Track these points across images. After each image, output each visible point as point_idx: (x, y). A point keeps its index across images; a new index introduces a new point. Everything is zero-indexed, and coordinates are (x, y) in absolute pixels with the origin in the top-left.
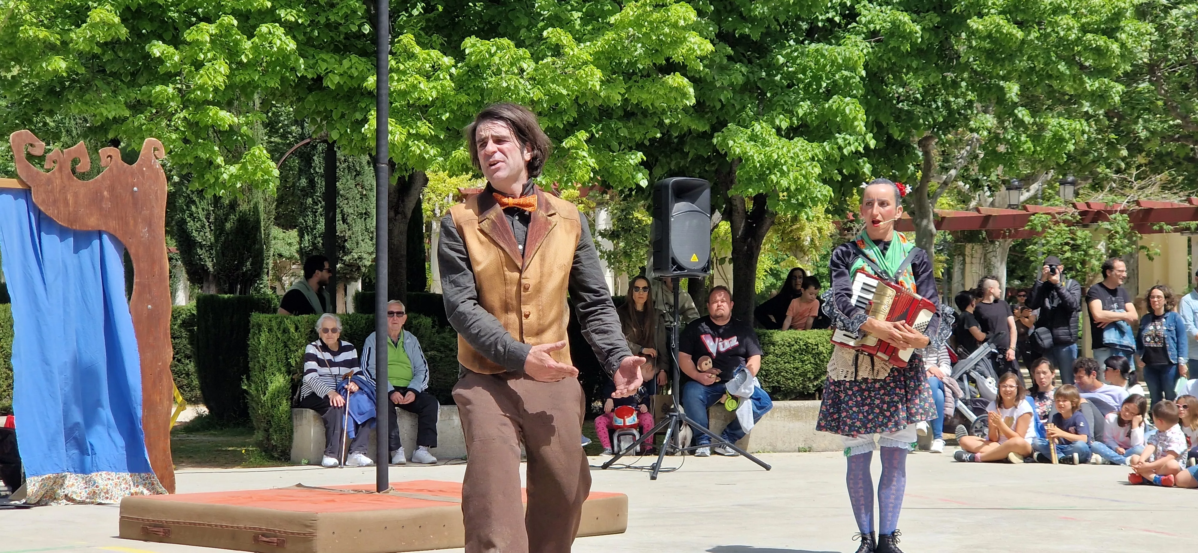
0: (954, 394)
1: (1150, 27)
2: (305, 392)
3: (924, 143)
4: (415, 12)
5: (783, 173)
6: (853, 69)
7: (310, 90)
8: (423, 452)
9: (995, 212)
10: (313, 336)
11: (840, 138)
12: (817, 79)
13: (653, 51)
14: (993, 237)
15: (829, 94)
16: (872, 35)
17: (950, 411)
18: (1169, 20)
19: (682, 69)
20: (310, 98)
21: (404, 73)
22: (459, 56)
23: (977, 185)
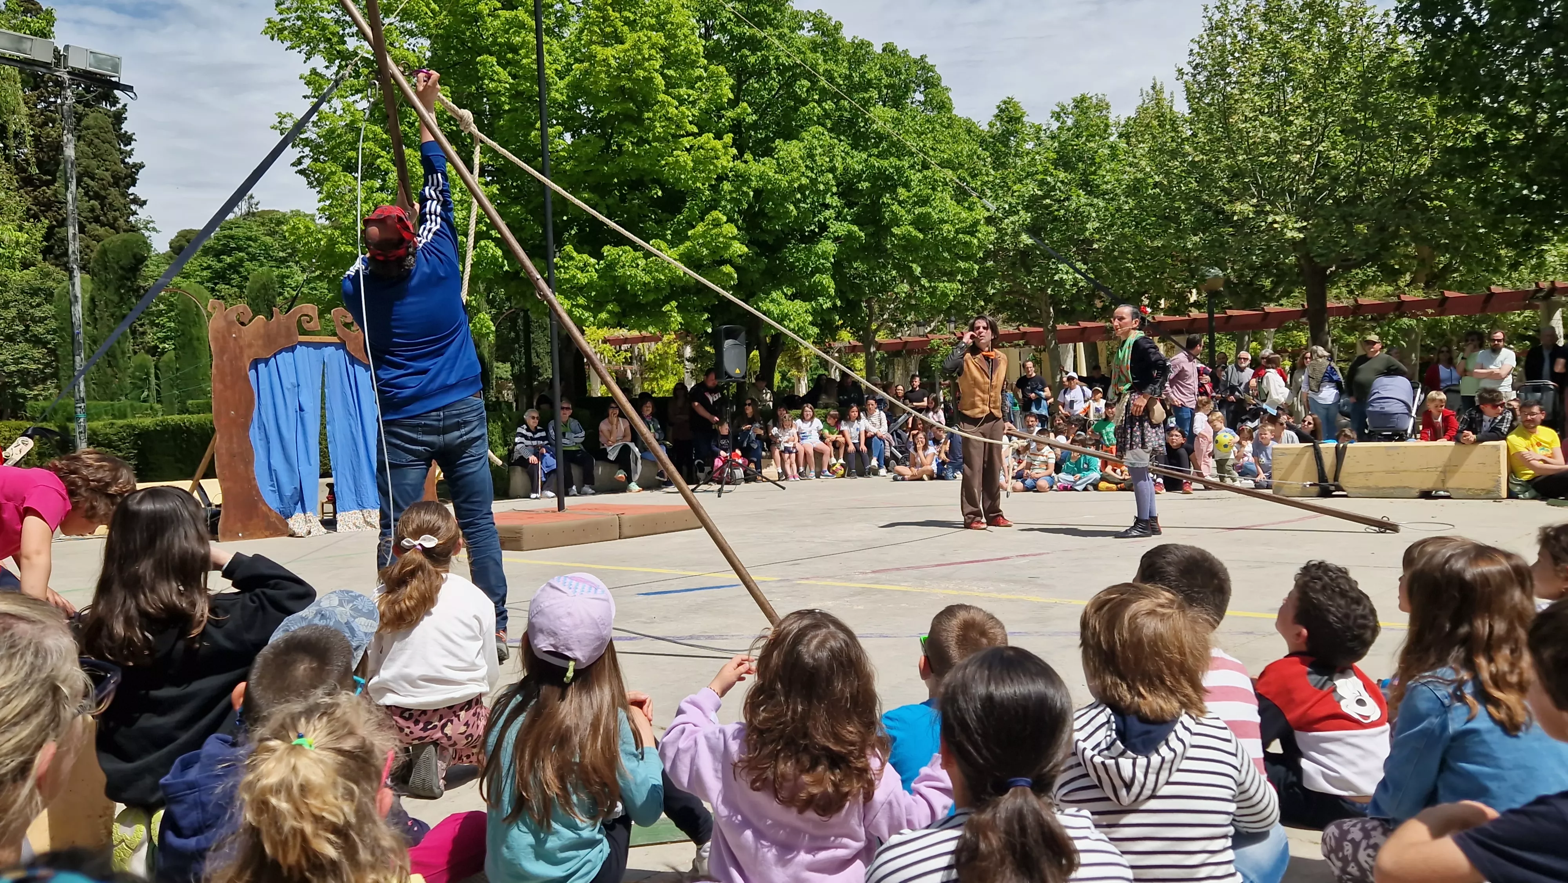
0: (890, 445)
1: (993, 229)
2: (516, 456)
3: (868, 301)
4: (573, 232)
5: (790, 321)
6: (827, 259)
7: (512, 279)
8: (587, 488)
9: (910, 339)
10: (522, 422)
11: (821, 300)
12: (806, 265)
13: (713, 252)
14: (910, 353)
15: (813, 274)
16: (836, 239)
17: (888, 454)
18: (1003, 226)
19: (730, 262)
20: (513, 284)
21: (568, 268)
22: (599, 256)
23: (900, 325)
